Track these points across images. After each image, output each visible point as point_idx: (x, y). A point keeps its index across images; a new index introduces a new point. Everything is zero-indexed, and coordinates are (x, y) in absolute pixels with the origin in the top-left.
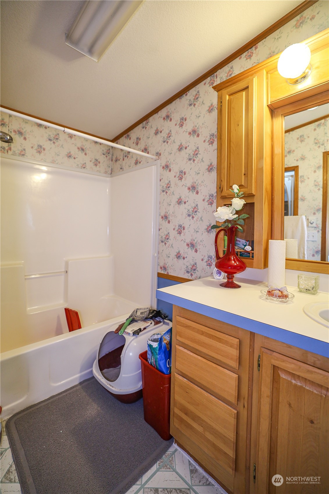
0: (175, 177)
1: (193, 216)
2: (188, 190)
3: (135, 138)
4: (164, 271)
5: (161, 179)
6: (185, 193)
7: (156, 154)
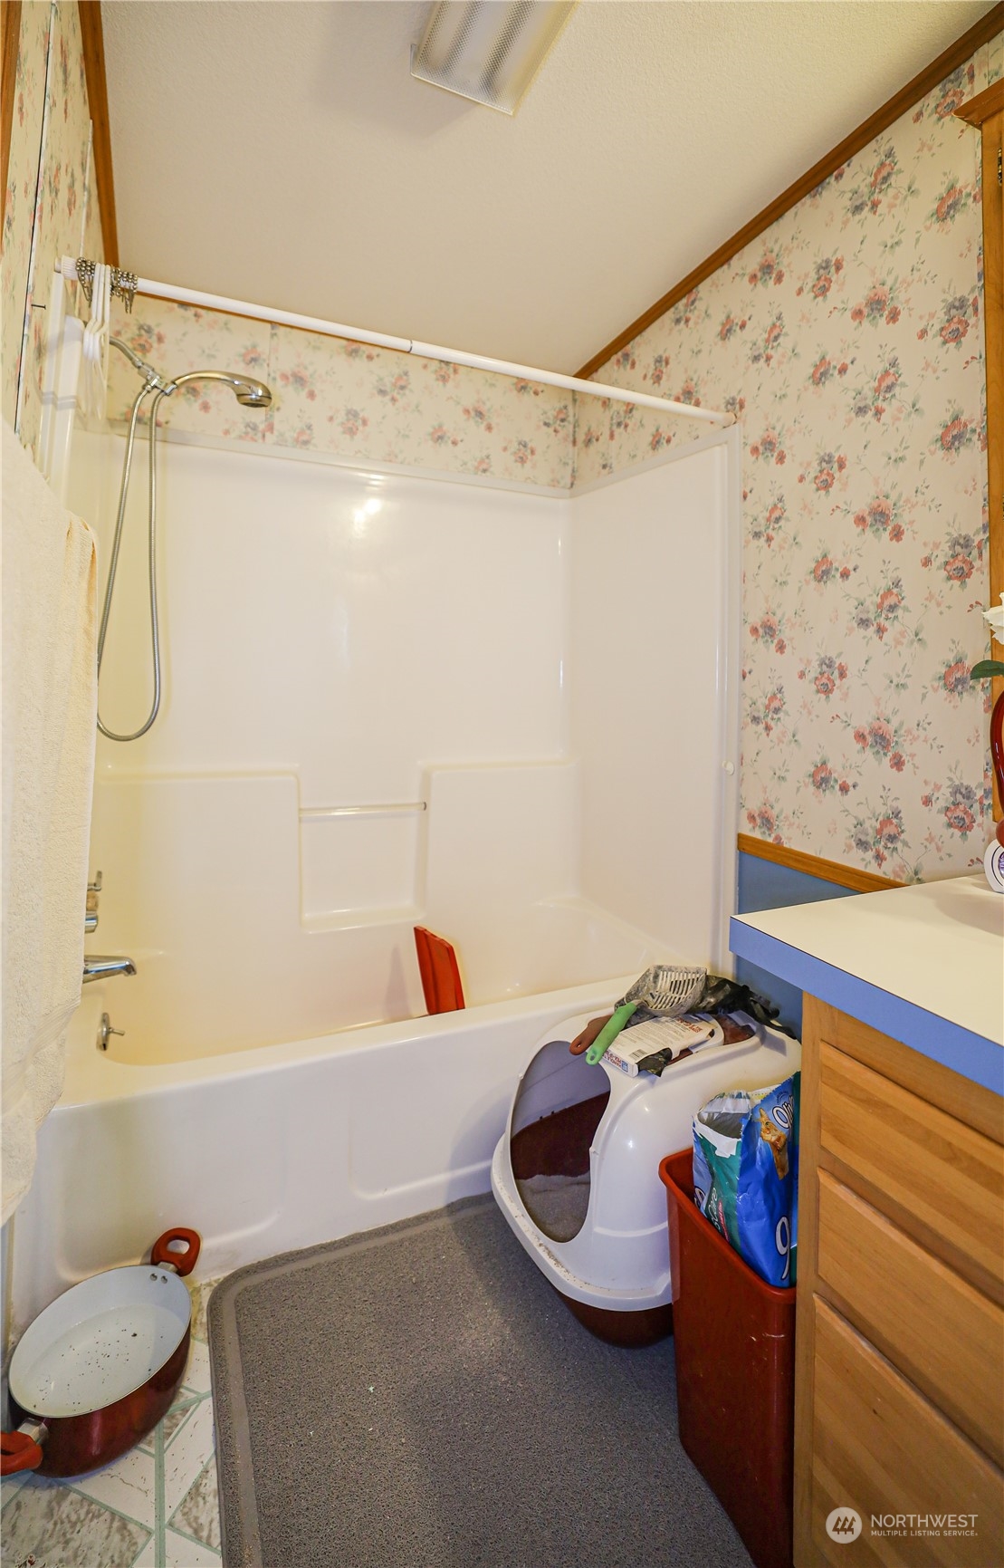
0: (801, 479)
1: (879, 625)
2: (858, 526)
3: (651, 361)
4: (764, 829)
5: (748, 491)
6: (844, 540)
7: (726, 406)
